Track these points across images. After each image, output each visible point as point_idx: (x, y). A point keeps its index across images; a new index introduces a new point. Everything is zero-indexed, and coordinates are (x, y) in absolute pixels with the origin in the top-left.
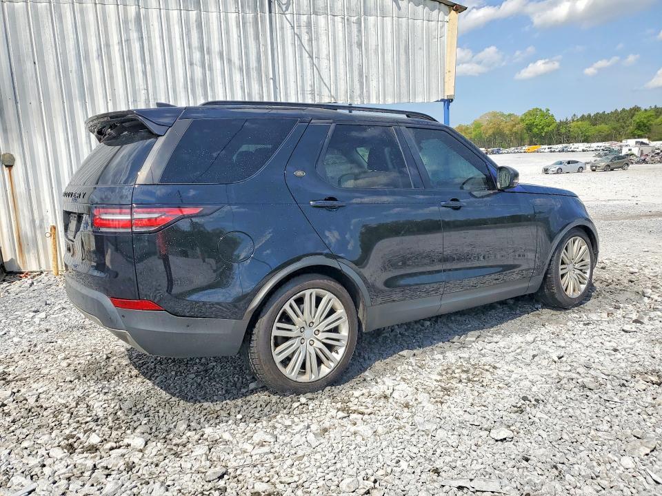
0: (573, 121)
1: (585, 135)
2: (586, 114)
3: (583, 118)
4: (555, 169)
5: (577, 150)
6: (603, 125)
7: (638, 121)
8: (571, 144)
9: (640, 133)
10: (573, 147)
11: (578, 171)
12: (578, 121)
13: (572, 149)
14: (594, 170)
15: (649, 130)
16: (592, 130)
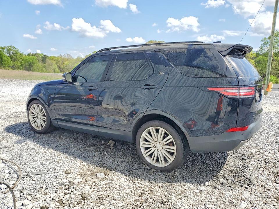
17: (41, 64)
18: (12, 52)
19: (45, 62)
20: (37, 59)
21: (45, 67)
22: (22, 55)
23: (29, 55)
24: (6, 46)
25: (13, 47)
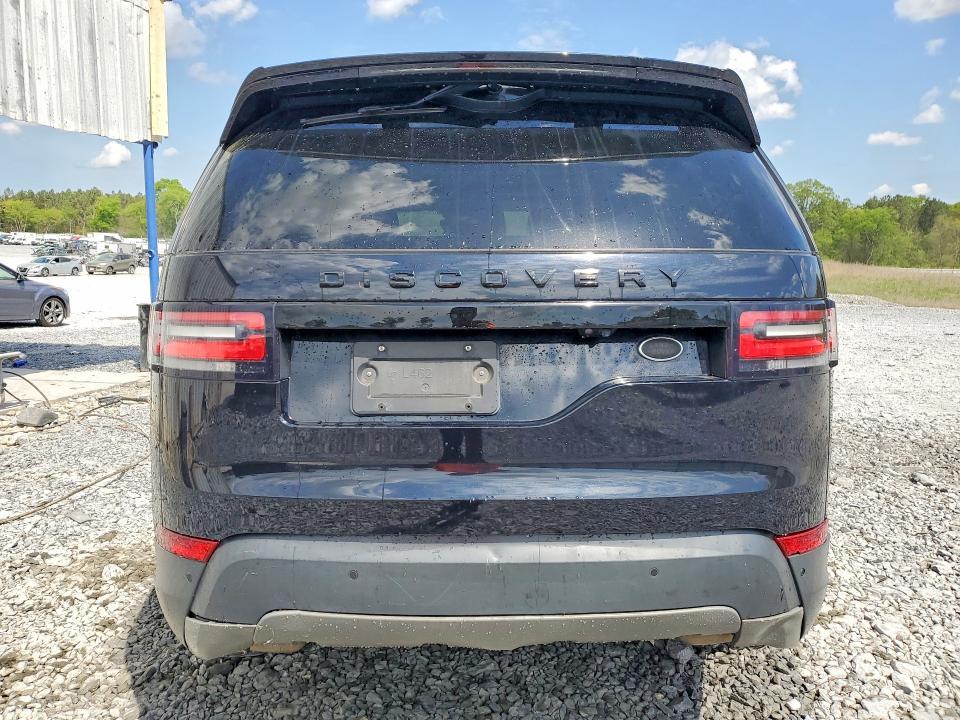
0: (7, 198)
1: (29, 222)
2: (26, 190)
3: (22, 196)
4: (39, 270)
5: (24, 242)
6: (53, 209)
7: (101, 208)
8: (12, 233)
9: (105, 225)
10: (17, 237)
11: (73, 274)
12: (14, 198)
13: (15, 240)
14: (91, 273)
15: (116, 223)
16: (39, 216)
17: (907, 238)
18: (810, 199)
19: (931, 226)
20: (898, 216)
21: (926, 247)
22: (840, 207)
23: (869, 205)
24: (794, 184)
25: (817, 183)
